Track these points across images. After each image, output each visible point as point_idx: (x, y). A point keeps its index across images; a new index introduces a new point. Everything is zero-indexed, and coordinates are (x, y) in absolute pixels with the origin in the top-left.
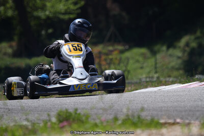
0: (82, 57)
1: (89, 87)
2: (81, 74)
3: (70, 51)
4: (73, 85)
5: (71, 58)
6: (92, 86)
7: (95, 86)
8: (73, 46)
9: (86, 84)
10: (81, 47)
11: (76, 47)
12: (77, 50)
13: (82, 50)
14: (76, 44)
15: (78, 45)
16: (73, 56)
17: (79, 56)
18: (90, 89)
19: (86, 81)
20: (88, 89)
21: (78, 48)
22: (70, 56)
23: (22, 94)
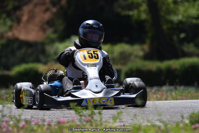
0: (98, 66)
1: (104, 102)
2: (96, 86)
3: (85, 59)
4: (86, 99)
5: (86, 67)
6: (107, 100)
7: (111, 101)
8: (88, 53)
9: (101, 98)
10: (97, 55)
11: (91, 54)
12: (92, 58)
13: (98, 58)
14: (92, 50)
15: (94, 52)
16: (88, 65)
17: (95, 65)
18: (104, 104)
19: (101, 95)
20: (102, 103)
21: (93, 55)
22: (85, 65)
23: (31, 103)
